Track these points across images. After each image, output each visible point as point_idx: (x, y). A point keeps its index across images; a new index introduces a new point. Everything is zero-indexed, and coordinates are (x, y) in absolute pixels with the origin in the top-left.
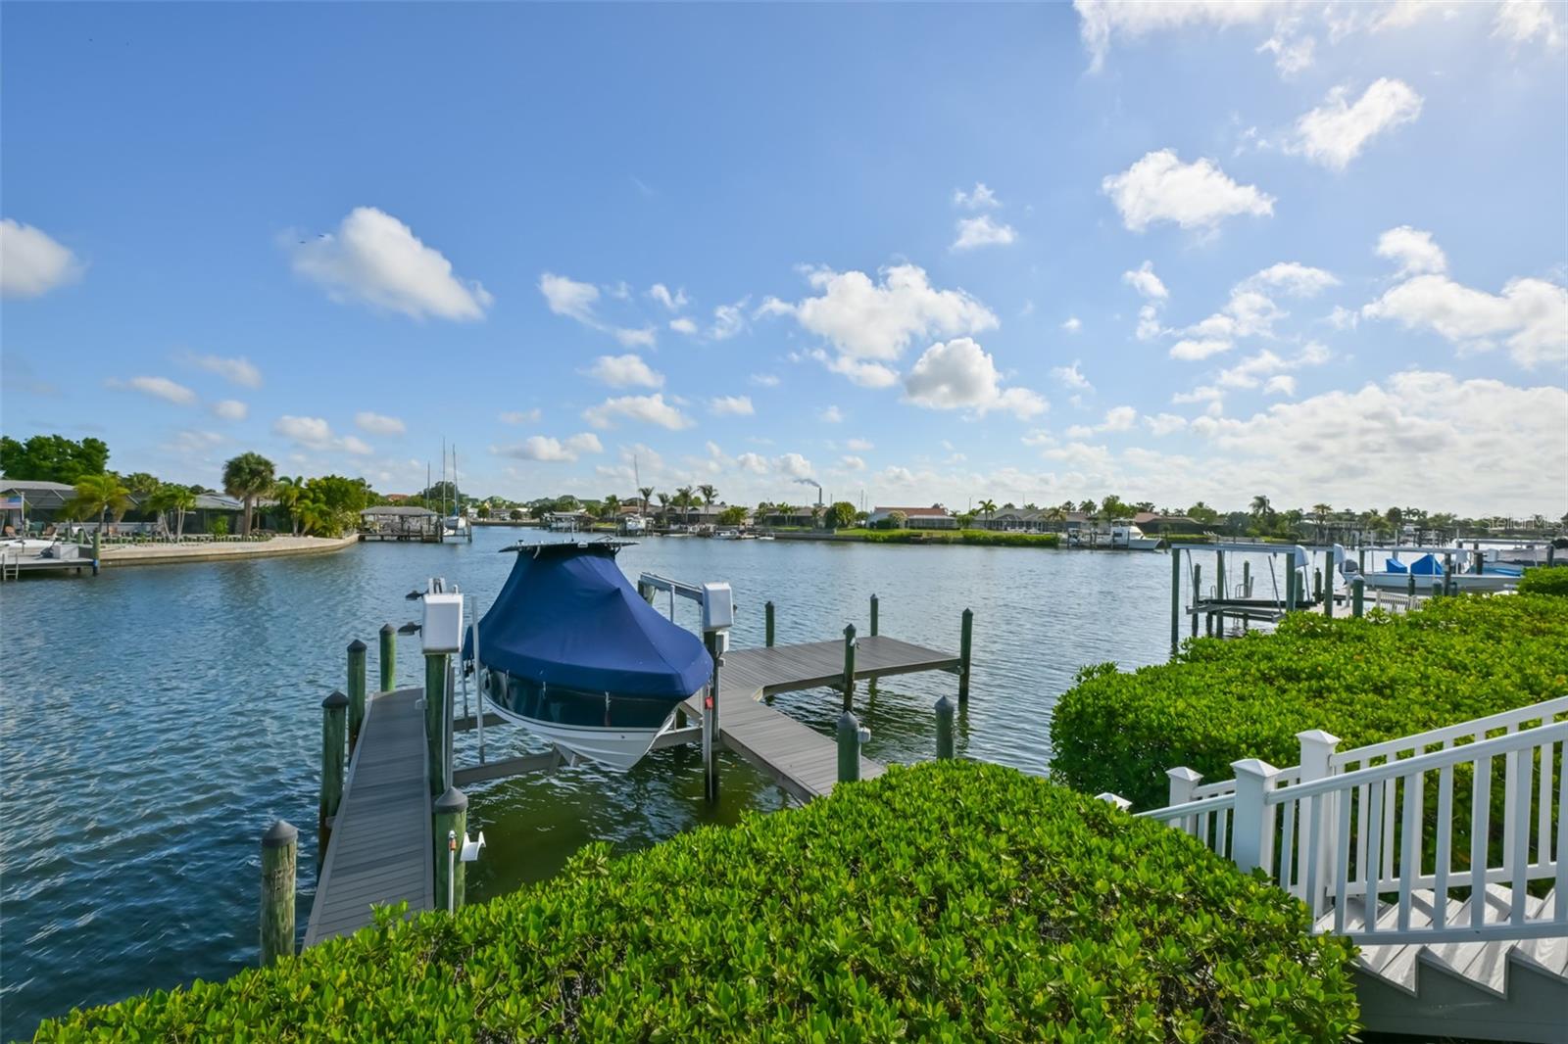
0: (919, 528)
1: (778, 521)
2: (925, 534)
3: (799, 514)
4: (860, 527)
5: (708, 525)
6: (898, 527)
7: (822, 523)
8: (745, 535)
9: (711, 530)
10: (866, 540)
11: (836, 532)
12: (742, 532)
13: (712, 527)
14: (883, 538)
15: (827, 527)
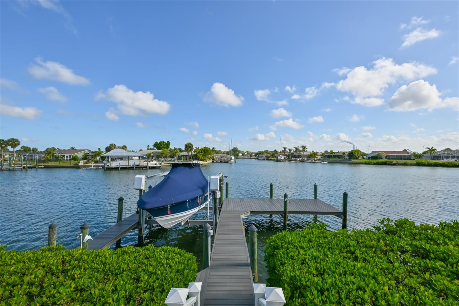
0: (391, 159)
1: (329, 157)
2: (394, 161)
3: (338, 154)
4: (364, 158)
6: (381, 158)
7: (347, 157)
8: (316, 162)
10: (366, 163)
11: (352, 160)
13: (305, 159)
14: (373, 162)
15: (349, 158)
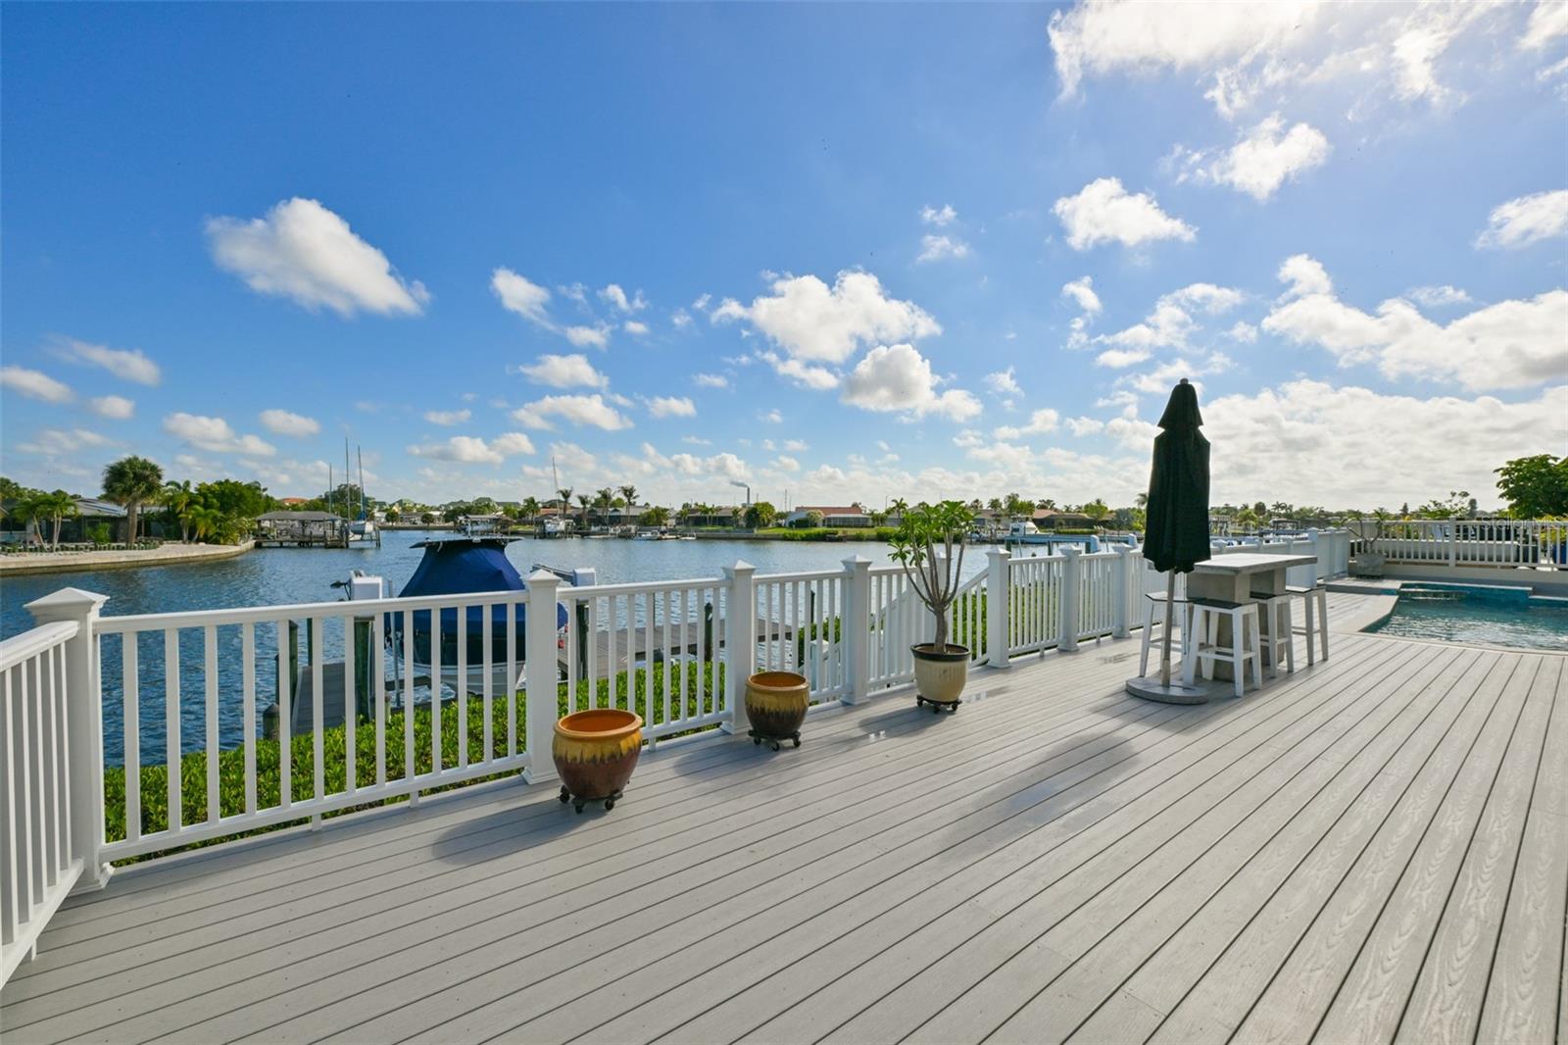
0: (836, 526)
1: (699, 521)
2: (840, 532)
3: (720, 514)
4: (780, 526)
5: (629, 526)
6: (815, 525)
7: (742, 523)
8: (667, 536)
9: (633, 531)
10: (785, 539)
11: (756, 532)
12: (663, 533)
13: (633, 528)
14: (801, 536)
15: (747, 526)
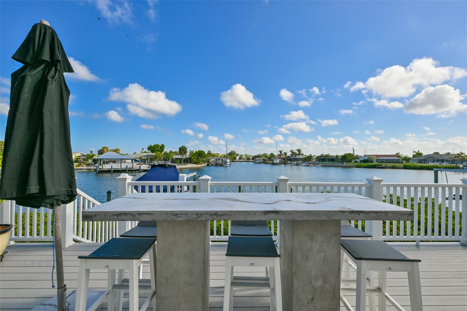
0: (381, 162)
1: (324, 160)
2: (384, 165)
3: (331, 158)
4: (356, 162)
6: (372, 162)
7: (339, 161)
8: (311, 165)
9: (300, 163)
10: (358, 167)
11: (345, 164)
14: (364, 166)
15: (342, 162)
